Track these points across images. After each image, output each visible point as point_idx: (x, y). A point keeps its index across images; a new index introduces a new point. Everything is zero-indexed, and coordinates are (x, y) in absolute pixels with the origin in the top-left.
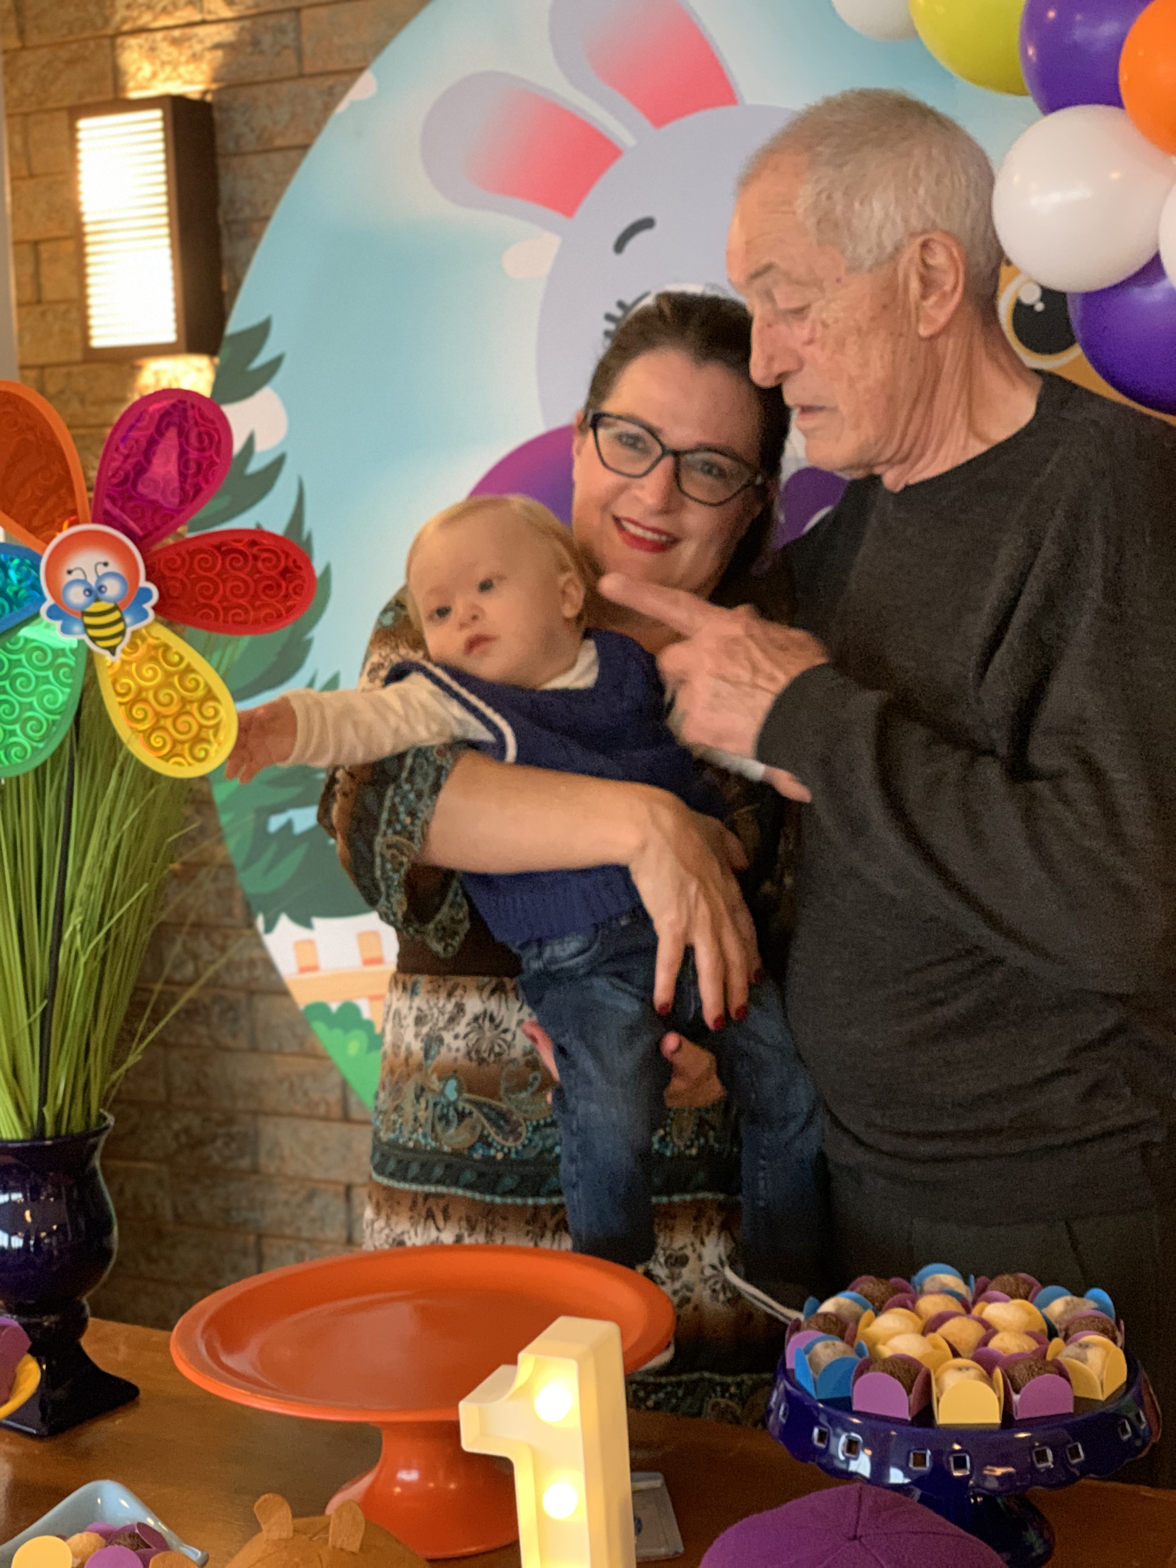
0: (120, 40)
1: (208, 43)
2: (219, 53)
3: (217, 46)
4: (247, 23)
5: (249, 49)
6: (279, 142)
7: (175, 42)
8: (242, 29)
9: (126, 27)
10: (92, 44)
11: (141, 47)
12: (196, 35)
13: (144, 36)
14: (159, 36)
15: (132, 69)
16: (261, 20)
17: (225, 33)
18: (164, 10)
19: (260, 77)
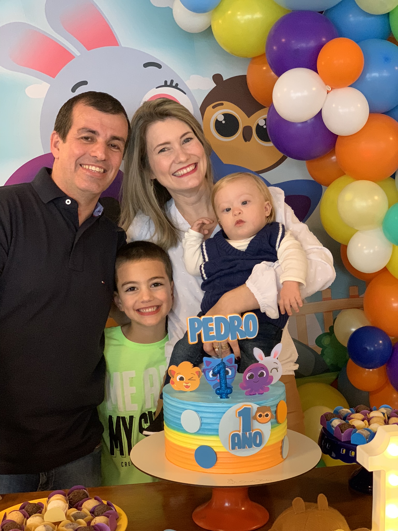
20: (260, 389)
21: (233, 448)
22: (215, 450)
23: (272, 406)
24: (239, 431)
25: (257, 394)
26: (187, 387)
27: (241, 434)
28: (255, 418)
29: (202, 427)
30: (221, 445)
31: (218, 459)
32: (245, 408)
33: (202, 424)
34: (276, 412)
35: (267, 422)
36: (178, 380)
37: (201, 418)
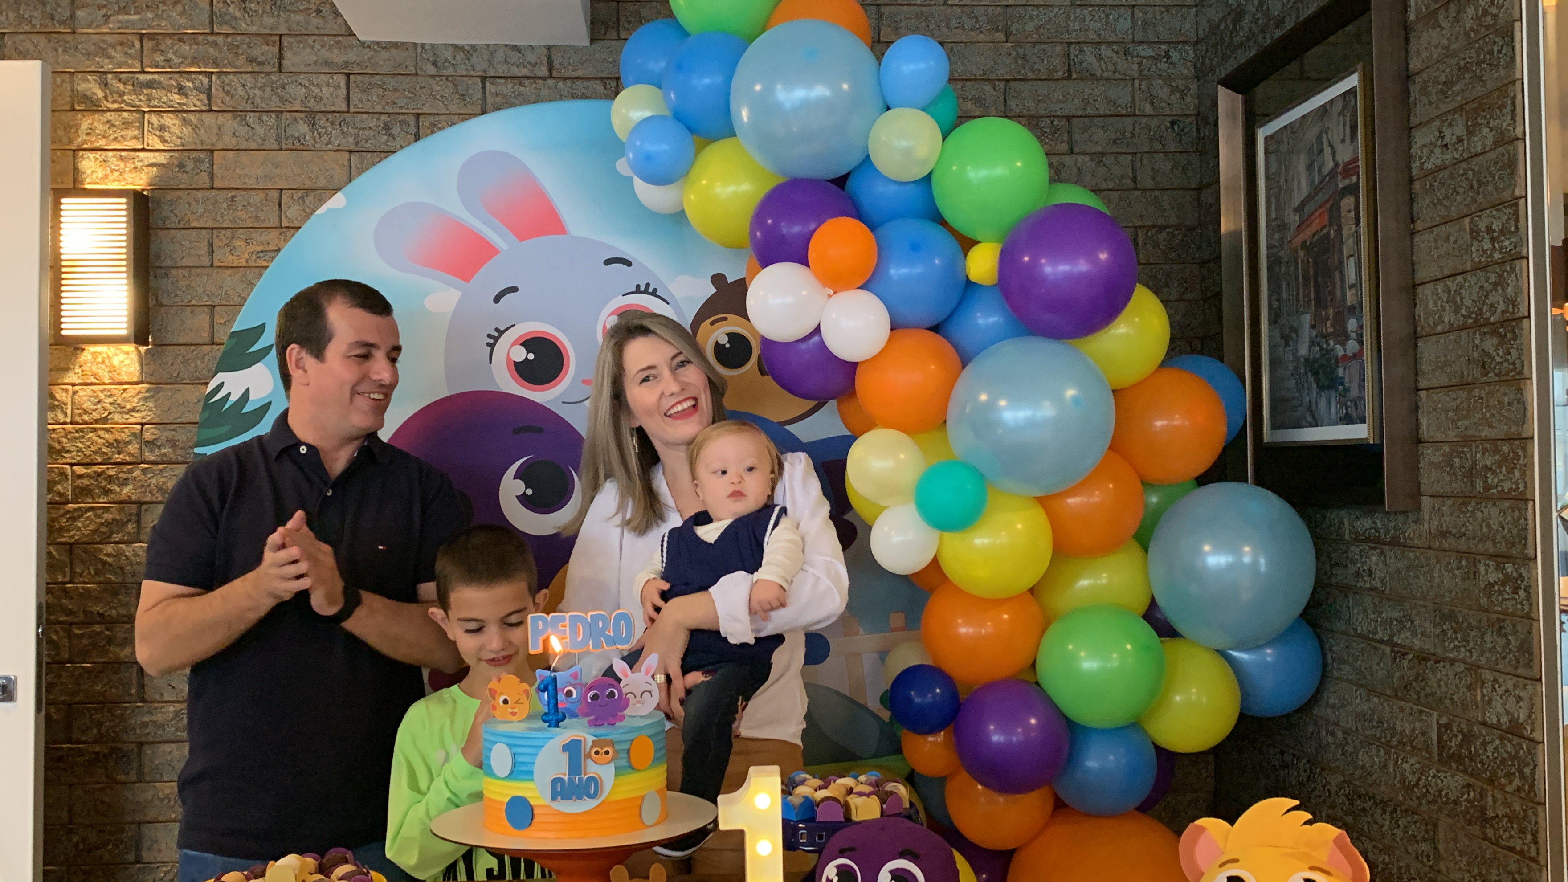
0: (81, 153)
1: (147, 163)
2: (155, 169)
3: (152, 165)
4: (176, 154)
5: (177, 169)
6: (193, 224)
7: (121, 158)
8: (171, 157)
9: (85, 146)
10: (59, 154)
11: (97, 159)
12: (138, 157)
13: (99, 153)
14: (111, 154)
15: (89, 172)
16: (186, 154)
17: (161, 158)
18: (115, 139)
19: (181, 186)
20: (611, 718)
21: (554, 799)
22: (532, 803)
23: (620, 742)
24: (565, 775)
25: (606, 724)
26: (514, 714)
27: (566, 778)
28: (588, 756)
29: (516, 769)
30: (539, 795)
31: (536, 816)
32: (572, 740)
33: (514, 764)
34: (628, 751)
35: (608, 763)
36: (501, 703)
37: (514, 756)
